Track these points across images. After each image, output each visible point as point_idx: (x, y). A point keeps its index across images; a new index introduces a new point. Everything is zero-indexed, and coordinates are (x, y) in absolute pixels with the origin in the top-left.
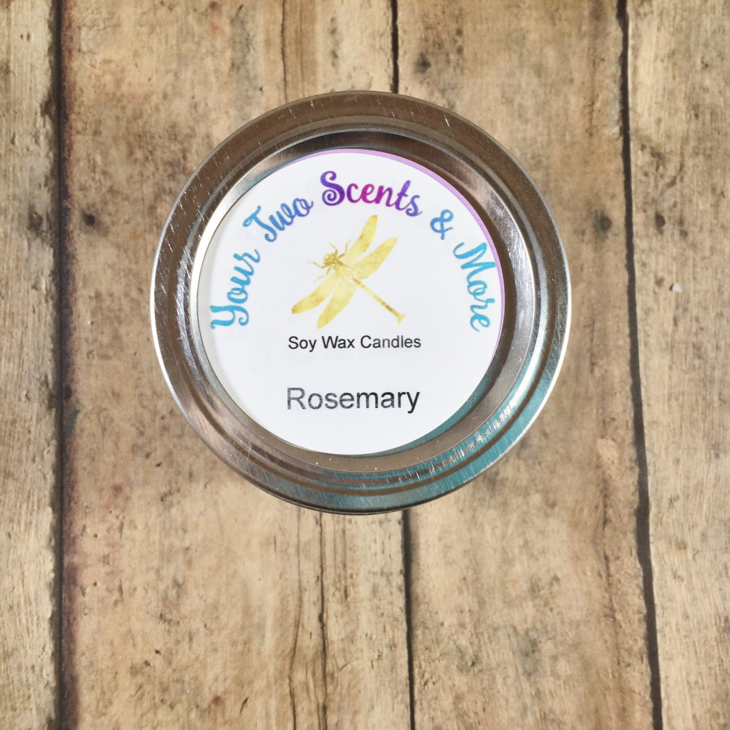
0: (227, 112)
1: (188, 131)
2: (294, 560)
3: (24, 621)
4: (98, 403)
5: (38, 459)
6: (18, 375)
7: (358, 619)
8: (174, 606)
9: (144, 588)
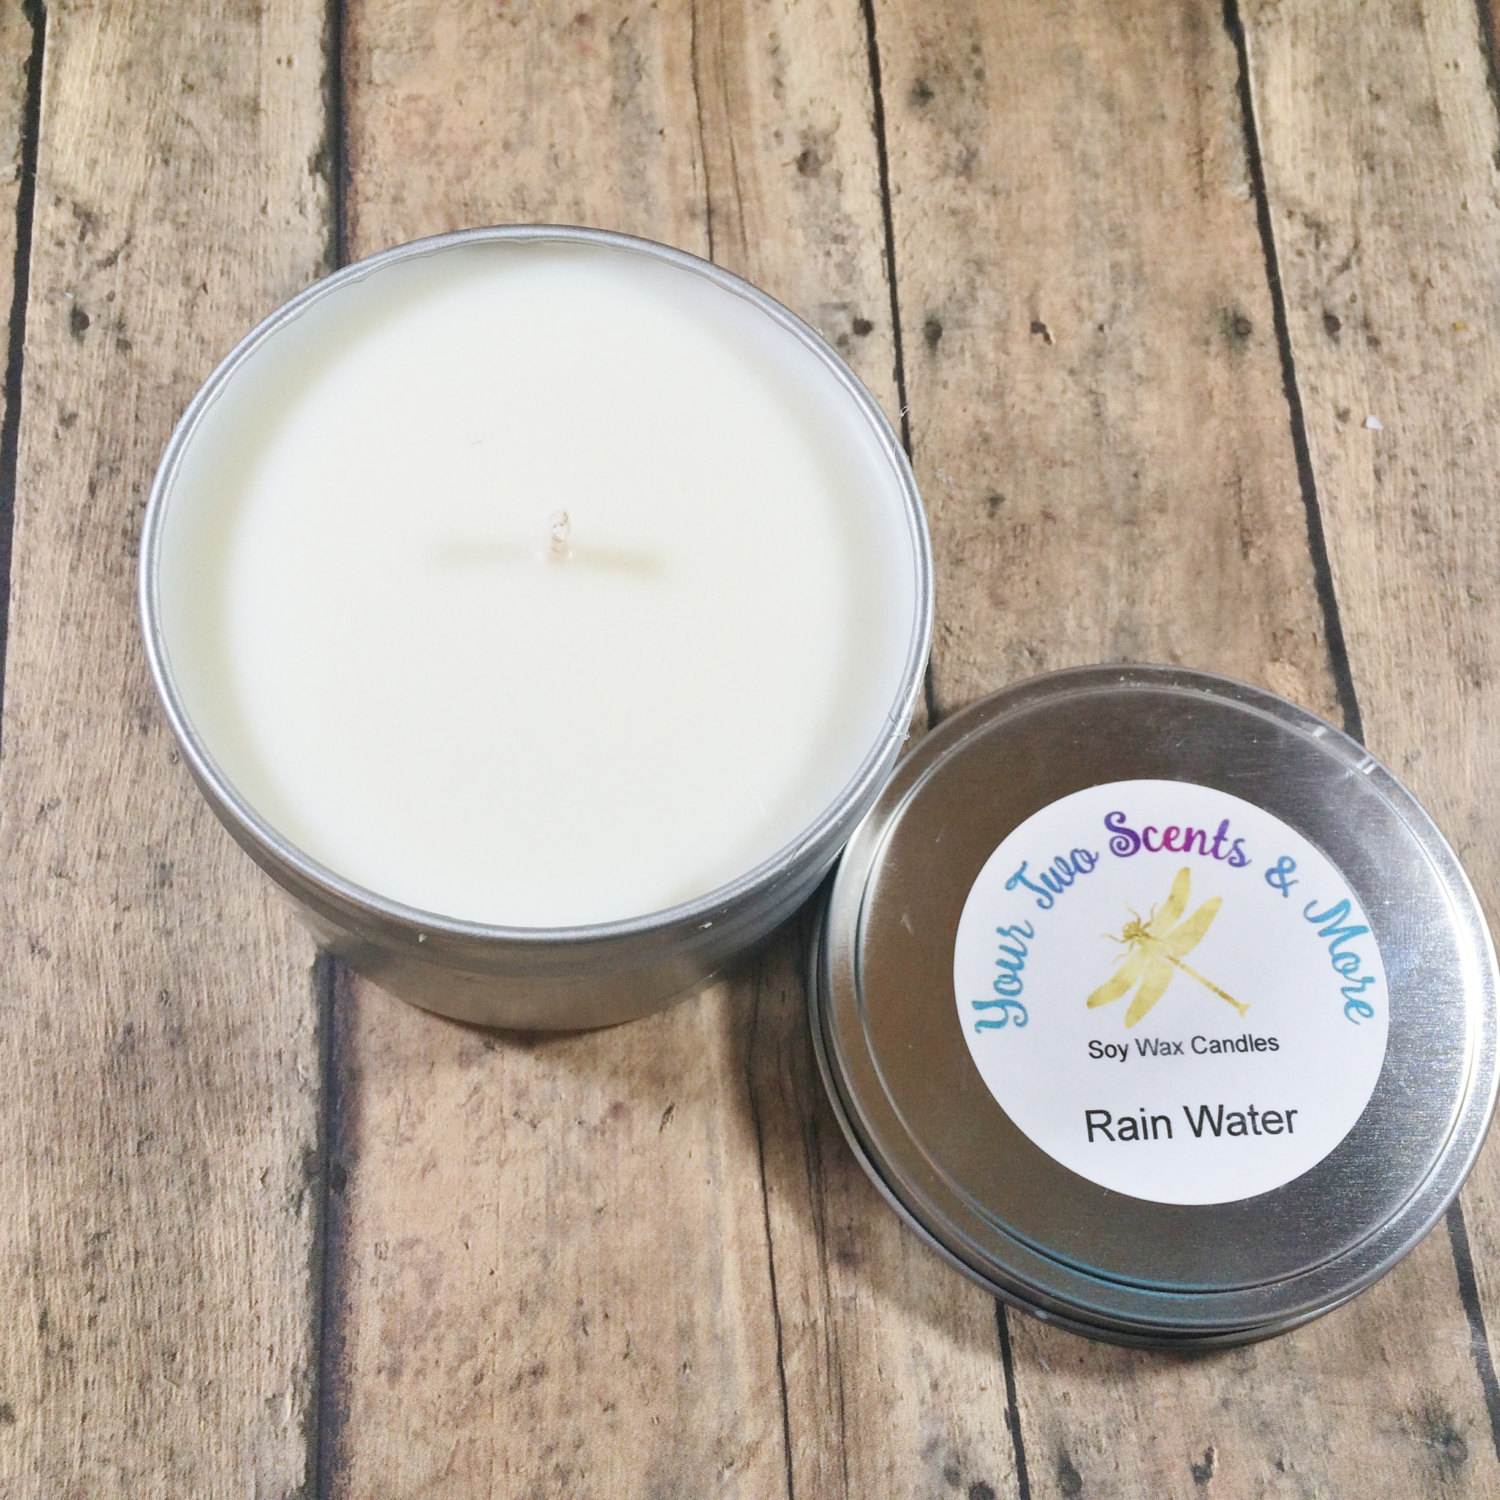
1: (545, 196)
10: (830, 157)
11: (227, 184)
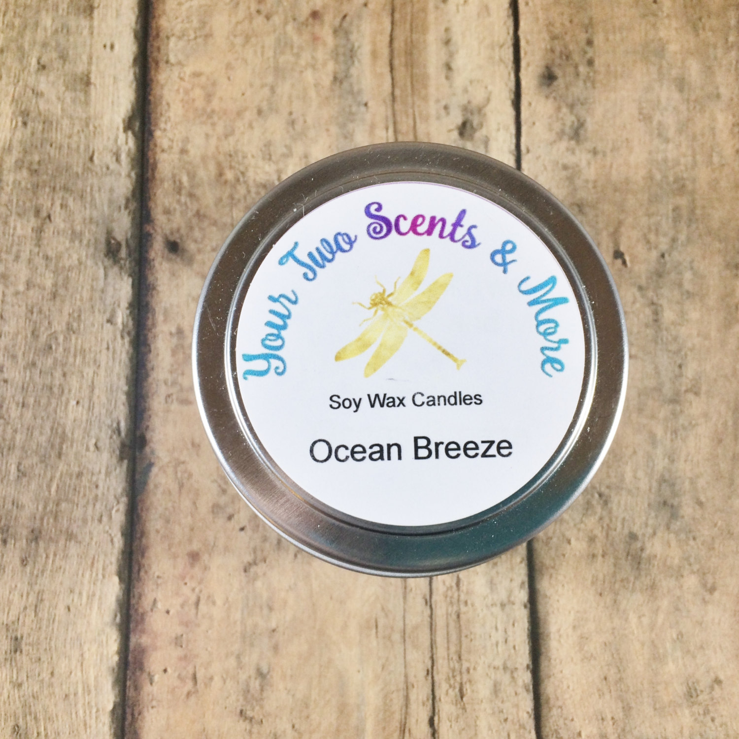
0: (328, 130)
1: (285, 150)
2: (399, 648)
3: (81, 712)
4: (176, 455)
5: (105, 519)
6: (87, 421)
7: (476, 726)
8: (257, 701)
9: (222, 677)
10: (481, 125)
11: (67, 140)
